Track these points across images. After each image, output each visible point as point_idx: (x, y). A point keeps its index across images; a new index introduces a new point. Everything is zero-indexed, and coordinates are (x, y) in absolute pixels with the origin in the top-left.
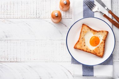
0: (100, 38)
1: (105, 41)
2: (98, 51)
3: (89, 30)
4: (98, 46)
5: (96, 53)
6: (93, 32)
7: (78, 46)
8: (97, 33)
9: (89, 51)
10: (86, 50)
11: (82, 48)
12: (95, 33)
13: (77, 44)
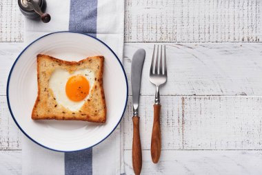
0: (86, 77)
1: (101, 80)
2: (92, 110)
3: (57, 66)
4: (88, 97)
5: (88, 117)
6: (68, 67)
7: (41, 112)
8: (79, 67)
9: (71, 116)
10: (62, 115)
11: (50, 115)
12: (73, 68)
13: (35, 106)
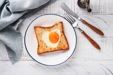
0: (57, 32)
2: (63, 45)
3: (43, 30)
4: (59, 40)
5: (61, 48)
6: (48, 29)
7: (41, 51)
8: (53, 28)
9: (54, 50)
10: (50, 50)
11: (45, 51)
12: (50, 29)
13: (38, 49)
